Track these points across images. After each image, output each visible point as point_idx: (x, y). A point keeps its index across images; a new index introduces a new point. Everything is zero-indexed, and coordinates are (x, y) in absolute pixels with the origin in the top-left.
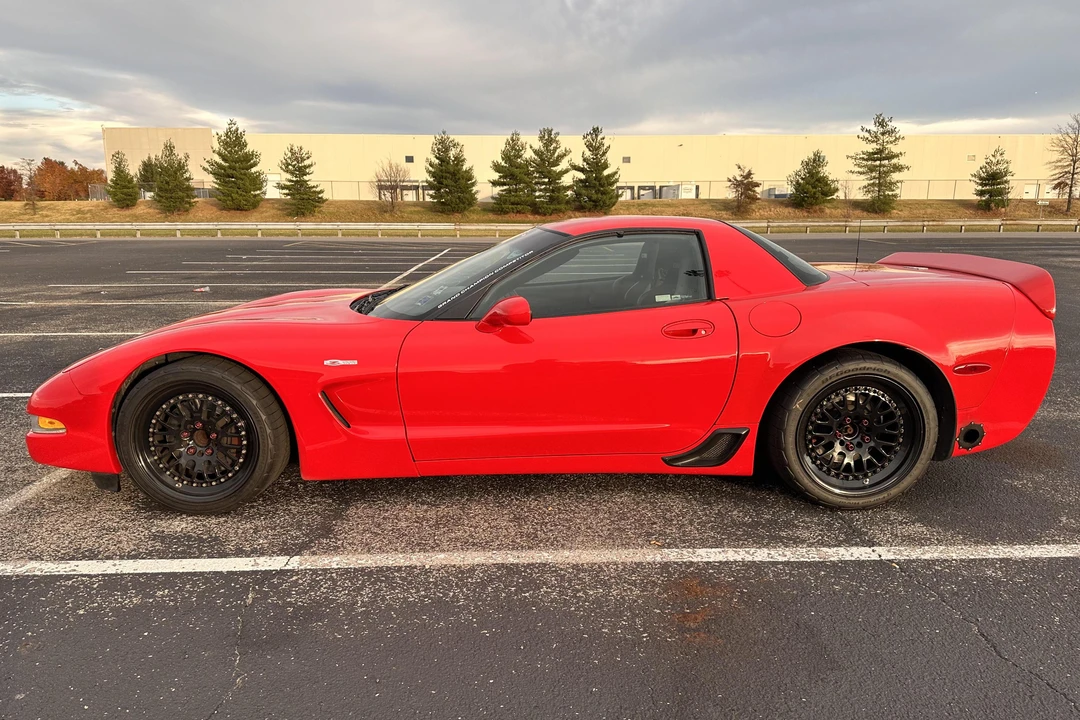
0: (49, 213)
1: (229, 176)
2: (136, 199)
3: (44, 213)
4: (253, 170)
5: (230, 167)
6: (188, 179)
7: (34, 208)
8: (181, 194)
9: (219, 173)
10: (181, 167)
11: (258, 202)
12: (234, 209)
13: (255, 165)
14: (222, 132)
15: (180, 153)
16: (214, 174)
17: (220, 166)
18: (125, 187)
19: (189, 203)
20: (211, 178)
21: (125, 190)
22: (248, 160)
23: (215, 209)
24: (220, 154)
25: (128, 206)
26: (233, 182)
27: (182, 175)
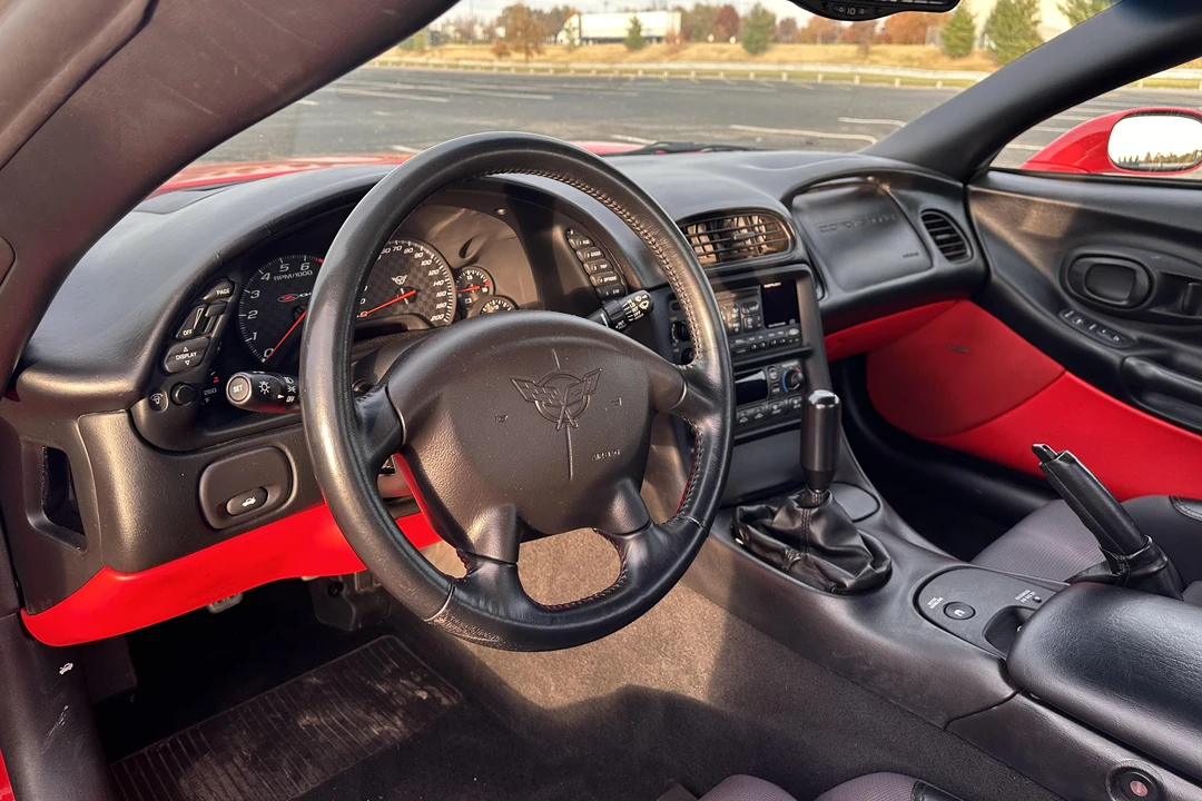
2: (971, 45)
6: (1036, 23)
7: (867, 52)
8: (1024, 42)
10: (1031, 5)
18: (961, 29)
21: (961, 34)
25: (960, 55)
27: (1030, 16)
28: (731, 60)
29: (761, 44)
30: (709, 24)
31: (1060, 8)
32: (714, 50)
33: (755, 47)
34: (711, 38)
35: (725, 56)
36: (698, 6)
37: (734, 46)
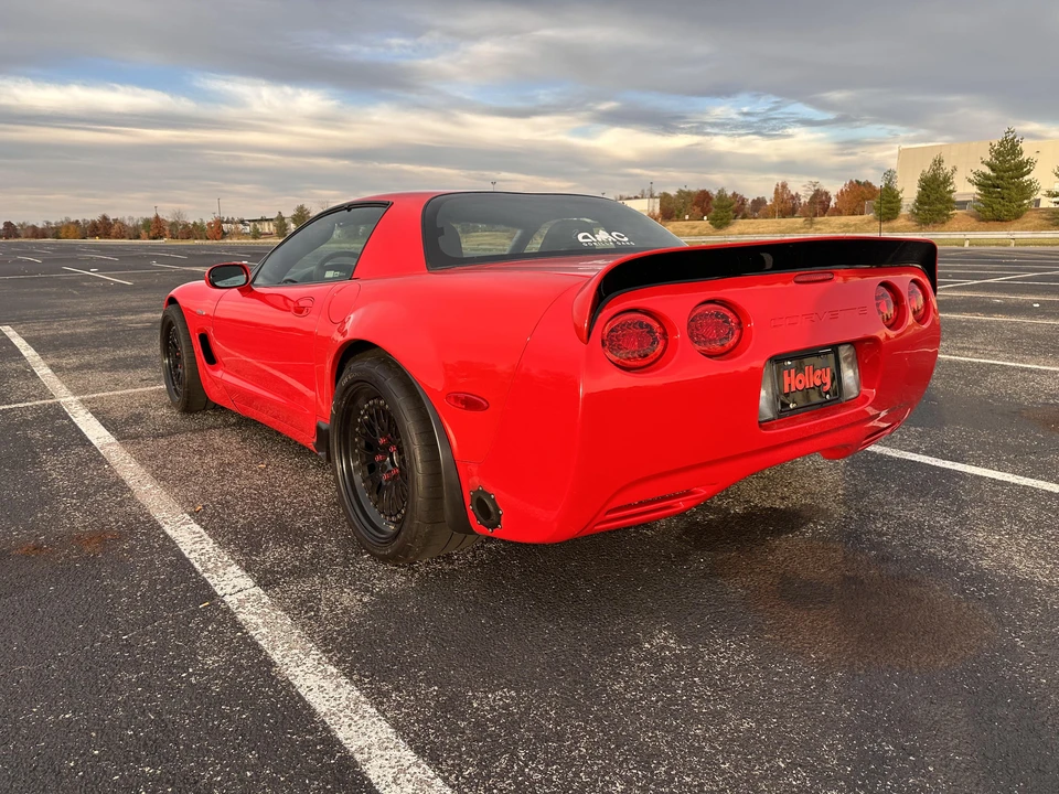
0: (822, 227)
1: (994, 187)
2: (897, 213)
3: (818, 226)
4: (1026, 178)
5: (997, 178)
6: (951, 192)
7: (812, 223)
8: (940, 206)
9: (985, 184)
10: (947, 181)
11: (1022, 213)
12: (994, 220)
13: (1029, 172)
14: (995, 142)
15: (947, 167)
16: (979, 185)
17: (986, 177)
18: (890, 202)
19: (947, 215)
20: (975, 189)
21: (888, 205)
22: (1021, 168)
23: (973, 220)
24: (988, 165)
25: (889, 220)
26: (999, 192)
27: (945, 188)
28: (700, 234)
29: (724, 221)
30: (689, 206)
31: (970, 181)
32: (687, 226)
33: (720, 223)
34: (687, 217)
35: (696, 231)
36: (680, 192)
37: (705, 223)
